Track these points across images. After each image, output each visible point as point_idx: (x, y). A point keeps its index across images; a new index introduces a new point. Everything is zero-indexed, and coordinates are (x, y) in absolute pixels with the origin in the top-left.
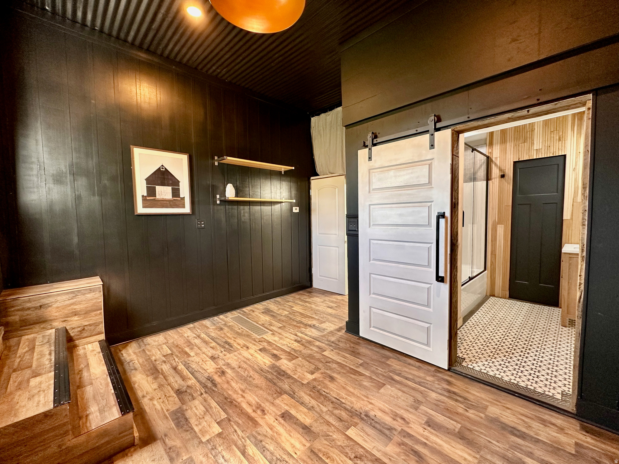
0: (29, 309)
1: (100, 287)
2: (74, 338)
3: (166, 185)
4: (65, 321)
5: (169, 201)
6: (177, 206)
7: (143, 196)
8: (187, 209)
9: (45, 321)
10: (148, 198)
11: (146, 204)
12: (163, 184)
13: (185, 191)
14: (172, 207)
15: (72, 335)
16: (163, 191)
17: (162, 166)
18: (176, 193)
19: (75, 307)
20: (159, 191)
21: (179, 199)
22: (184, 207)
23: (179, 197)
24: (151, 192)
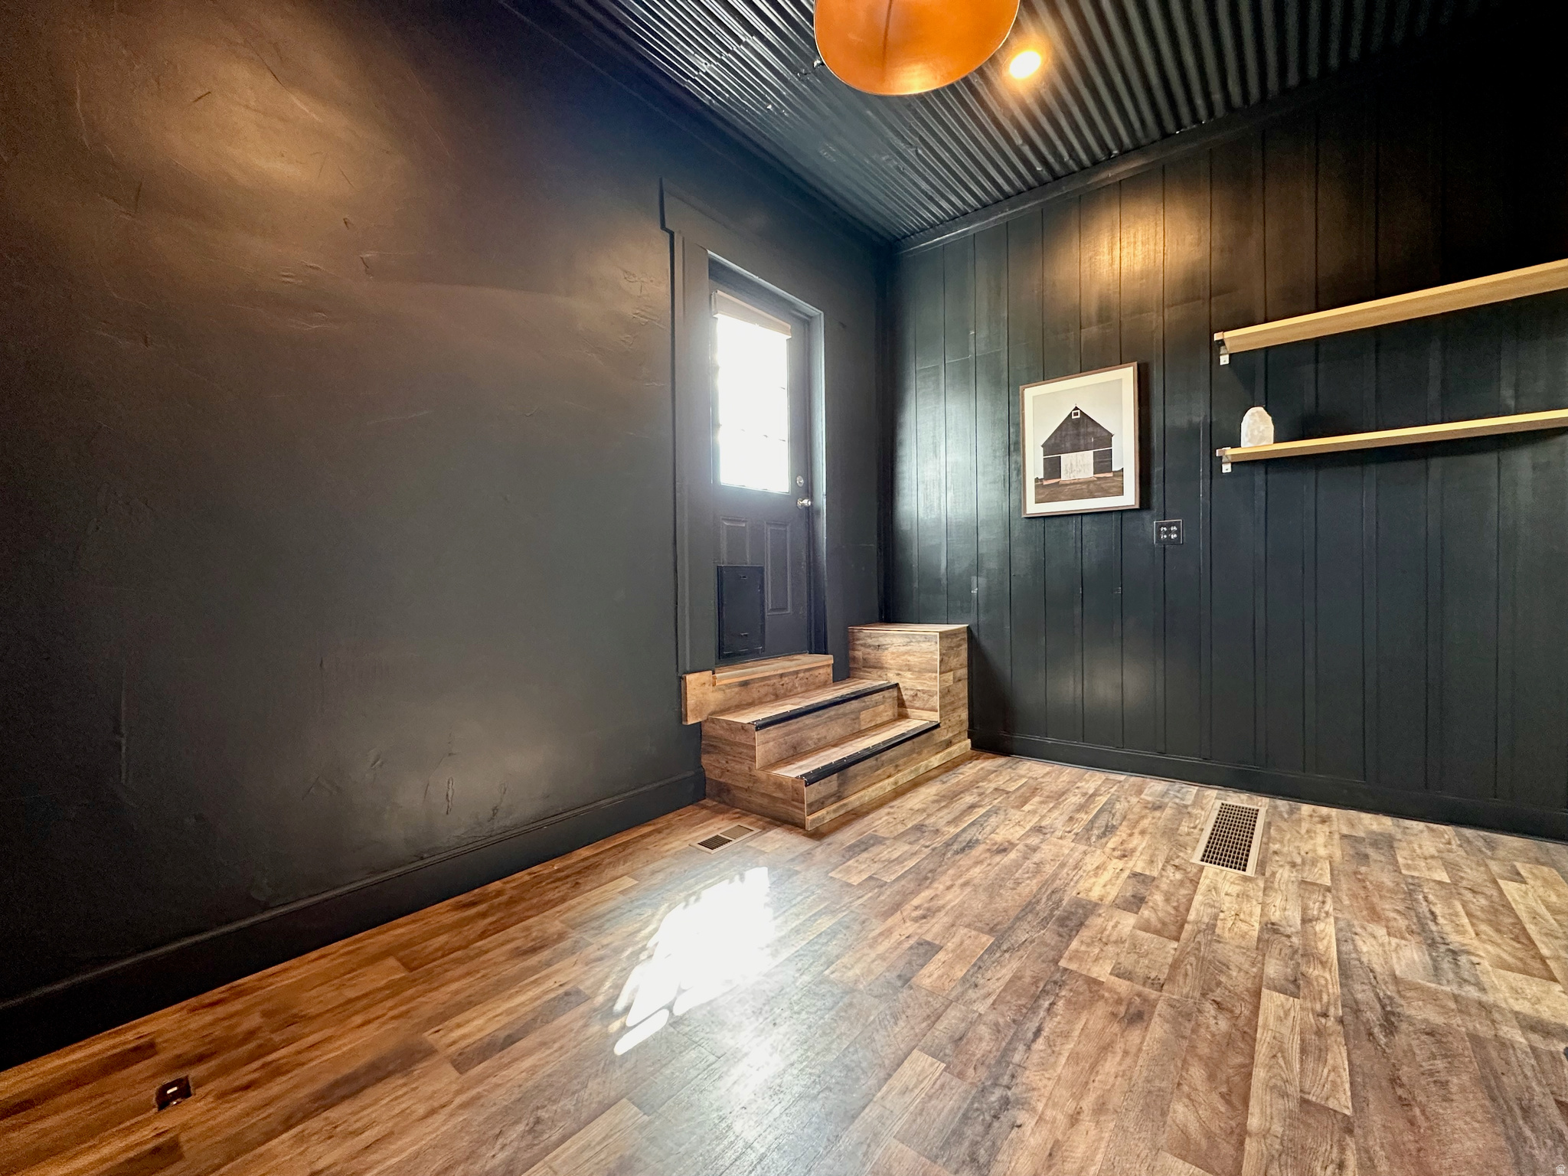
0: (870, 646)
1: (936, 636)
2: (907, 703)
3: (1082, 448)
4: (898, 674)
5: (1088, 482)
6: (1106, 493)
7: (1037, 480)
8: (1129, 498)
9: (881, 668)
10: (1045, 483)
11: (1041, 494)
12: (1076, 449)
13: (1125, 454)
14: (1092, 495)
15: (905, 697)
16: (1074, 463)
17: (1076, 408)
18: (1103, 462)
19: (909, 658)
20: (1066, 466)
21: (1111, 475)
22: (1122, 493)
23: (1111, 471)
24: (1053, 468)
